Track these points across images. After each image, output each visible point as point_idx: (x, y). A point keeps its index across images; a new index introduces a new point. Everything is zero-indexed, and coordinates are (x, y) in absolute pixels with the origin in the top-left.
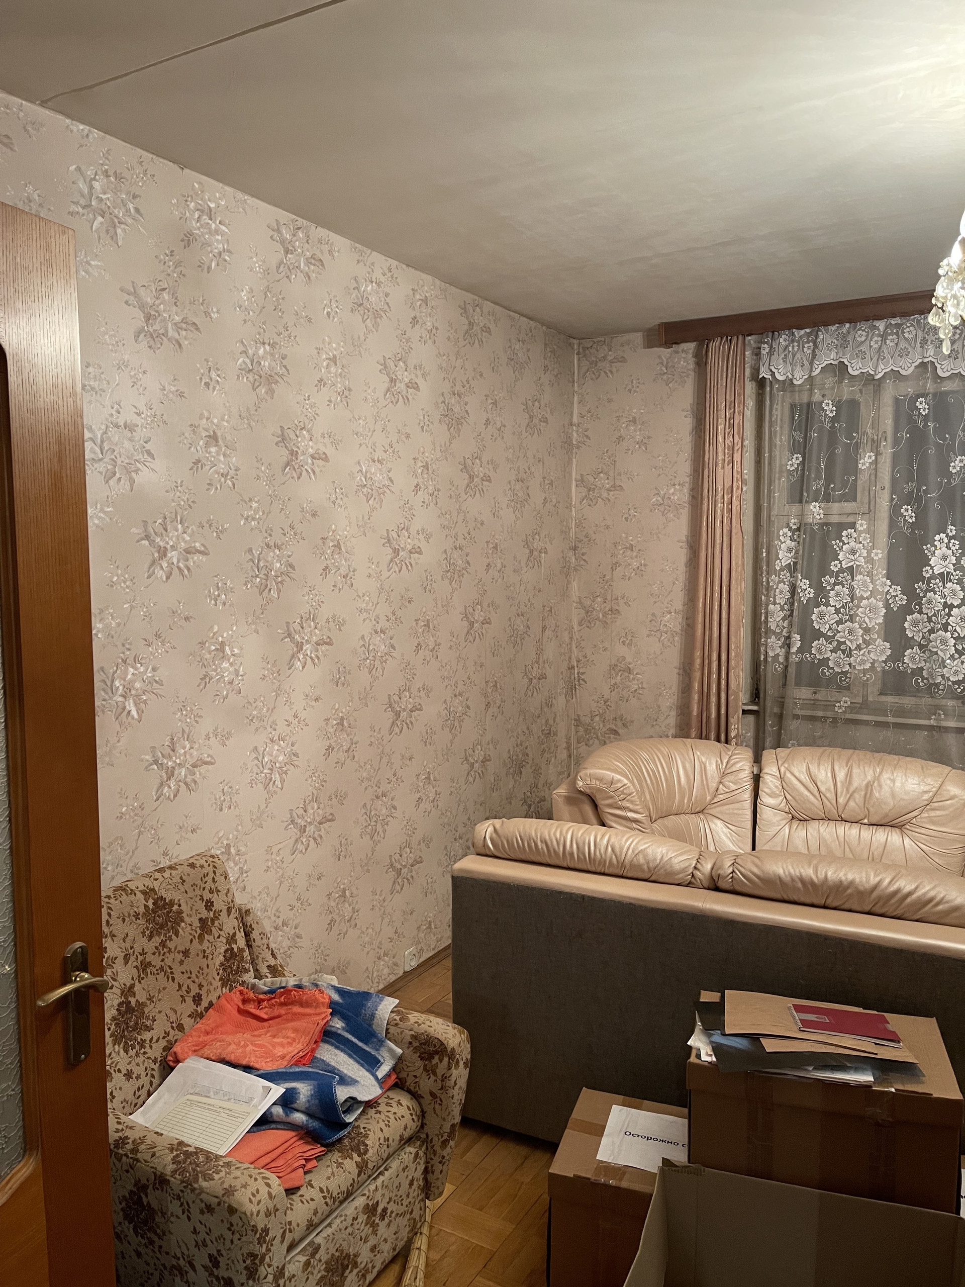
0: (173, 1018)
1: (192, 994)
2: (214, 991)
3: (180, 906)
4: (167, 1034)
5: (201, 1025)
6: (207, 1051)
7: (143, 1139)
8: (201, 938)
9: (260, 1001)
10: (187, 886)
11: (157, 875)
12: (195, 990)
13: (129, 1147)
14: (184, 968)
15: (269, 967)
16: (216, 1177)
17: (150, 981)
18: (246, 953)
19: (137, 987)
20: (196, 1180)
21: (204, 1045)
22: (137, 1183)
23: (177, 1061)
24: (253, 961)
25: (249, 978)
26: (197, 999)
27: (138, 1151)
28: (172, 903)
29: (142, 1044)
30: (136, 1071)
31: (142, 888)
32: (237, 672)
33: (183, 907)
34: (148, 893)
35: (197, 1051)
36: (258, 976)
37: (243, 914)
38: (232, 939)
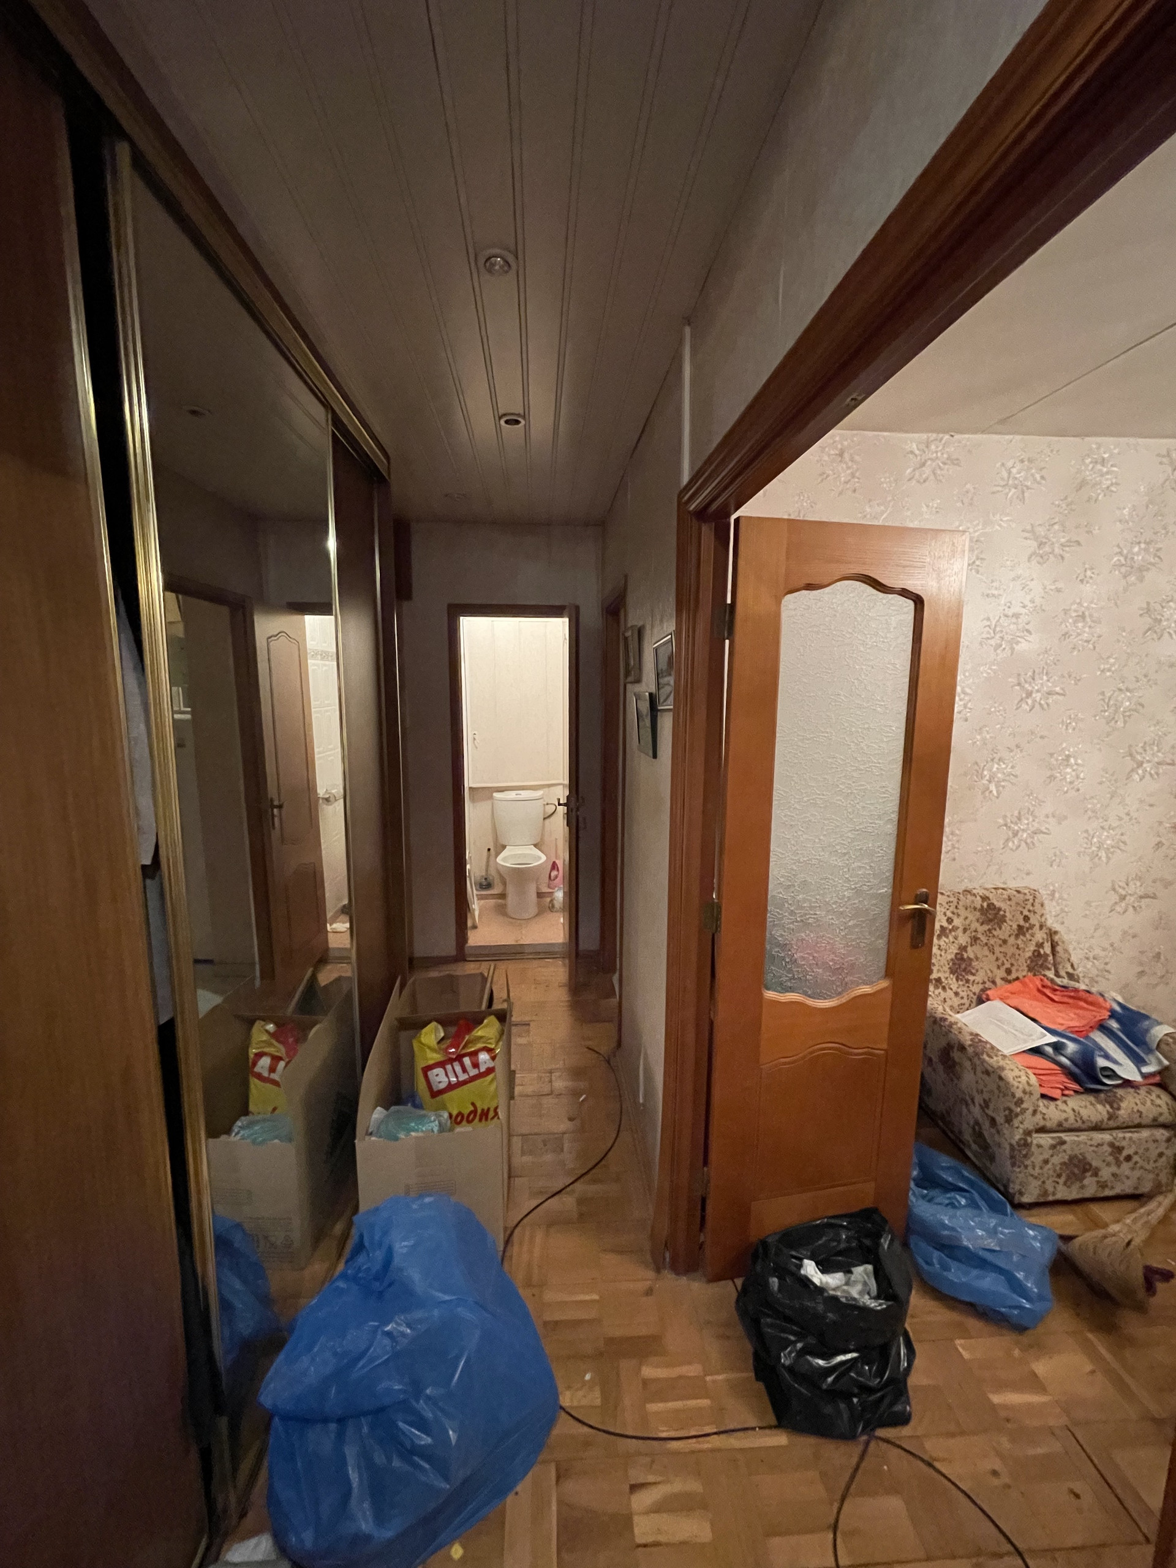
0: (990, 974)
1: (1005, 967)
2: (1021, 971)
3: (1005, 912)
4: (984, 983)
5: (1009, 987)
6: (1008, 1001)
7: (956, 1023)
8: (1017, 936)
9: (1056, 990)
10: (1013, 903)
11: (993, 890)
12: (1007, 965)
13: (947, 1023)
14: (1002, 950)
15: (1067, 973)
16: (995, 1058)
17: (977, 948)
18: (1051, 958)
19: (969, 949)
20: (982, 1054)
21: (1007, 998)
22: (948, 1044)
23: (988, 999)
24: (1055, 965)
25: (1051, 974)
26: (1009, 971)
27: (951, 1027)
28: (1000, 909)
29: (968, 981)
30: (962, 994)
31: (981, 894)
32: (1078, 777)
33: (1007, 914)
34: (984, 898)
35: (1002, 999)
36: (1057, 975)
37: (1052, 933)
38: (1040, 945)
